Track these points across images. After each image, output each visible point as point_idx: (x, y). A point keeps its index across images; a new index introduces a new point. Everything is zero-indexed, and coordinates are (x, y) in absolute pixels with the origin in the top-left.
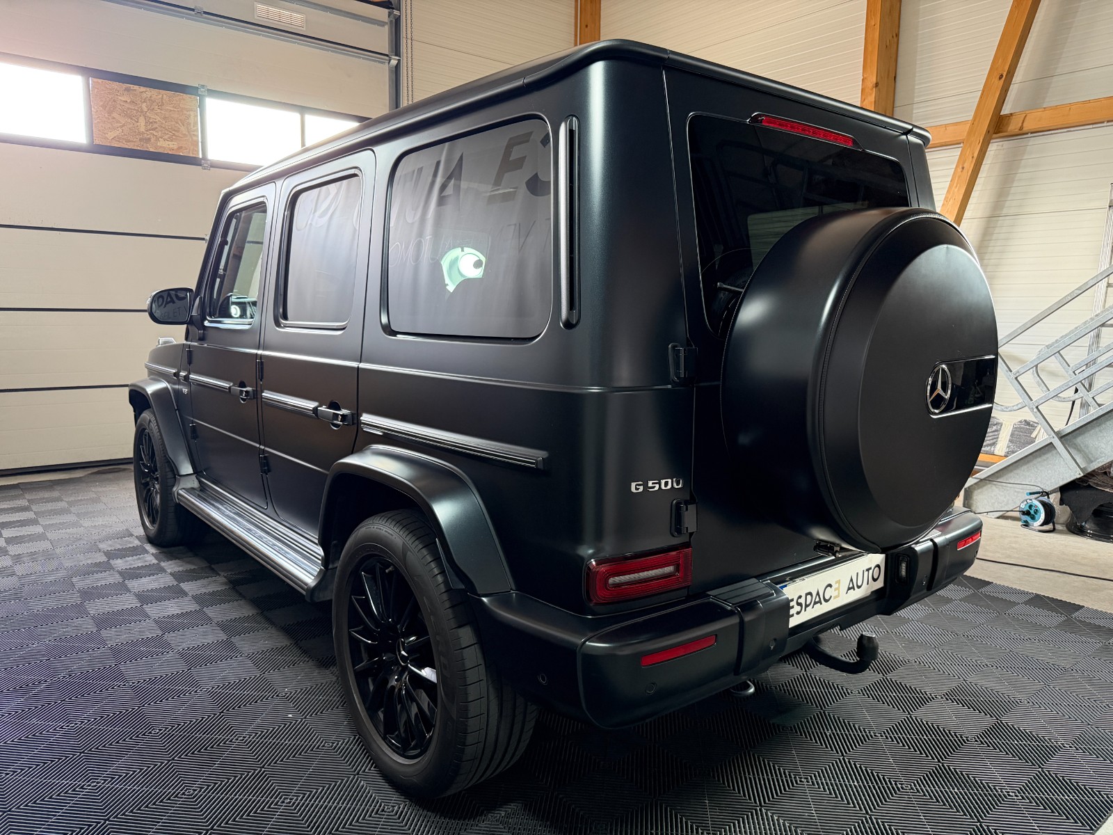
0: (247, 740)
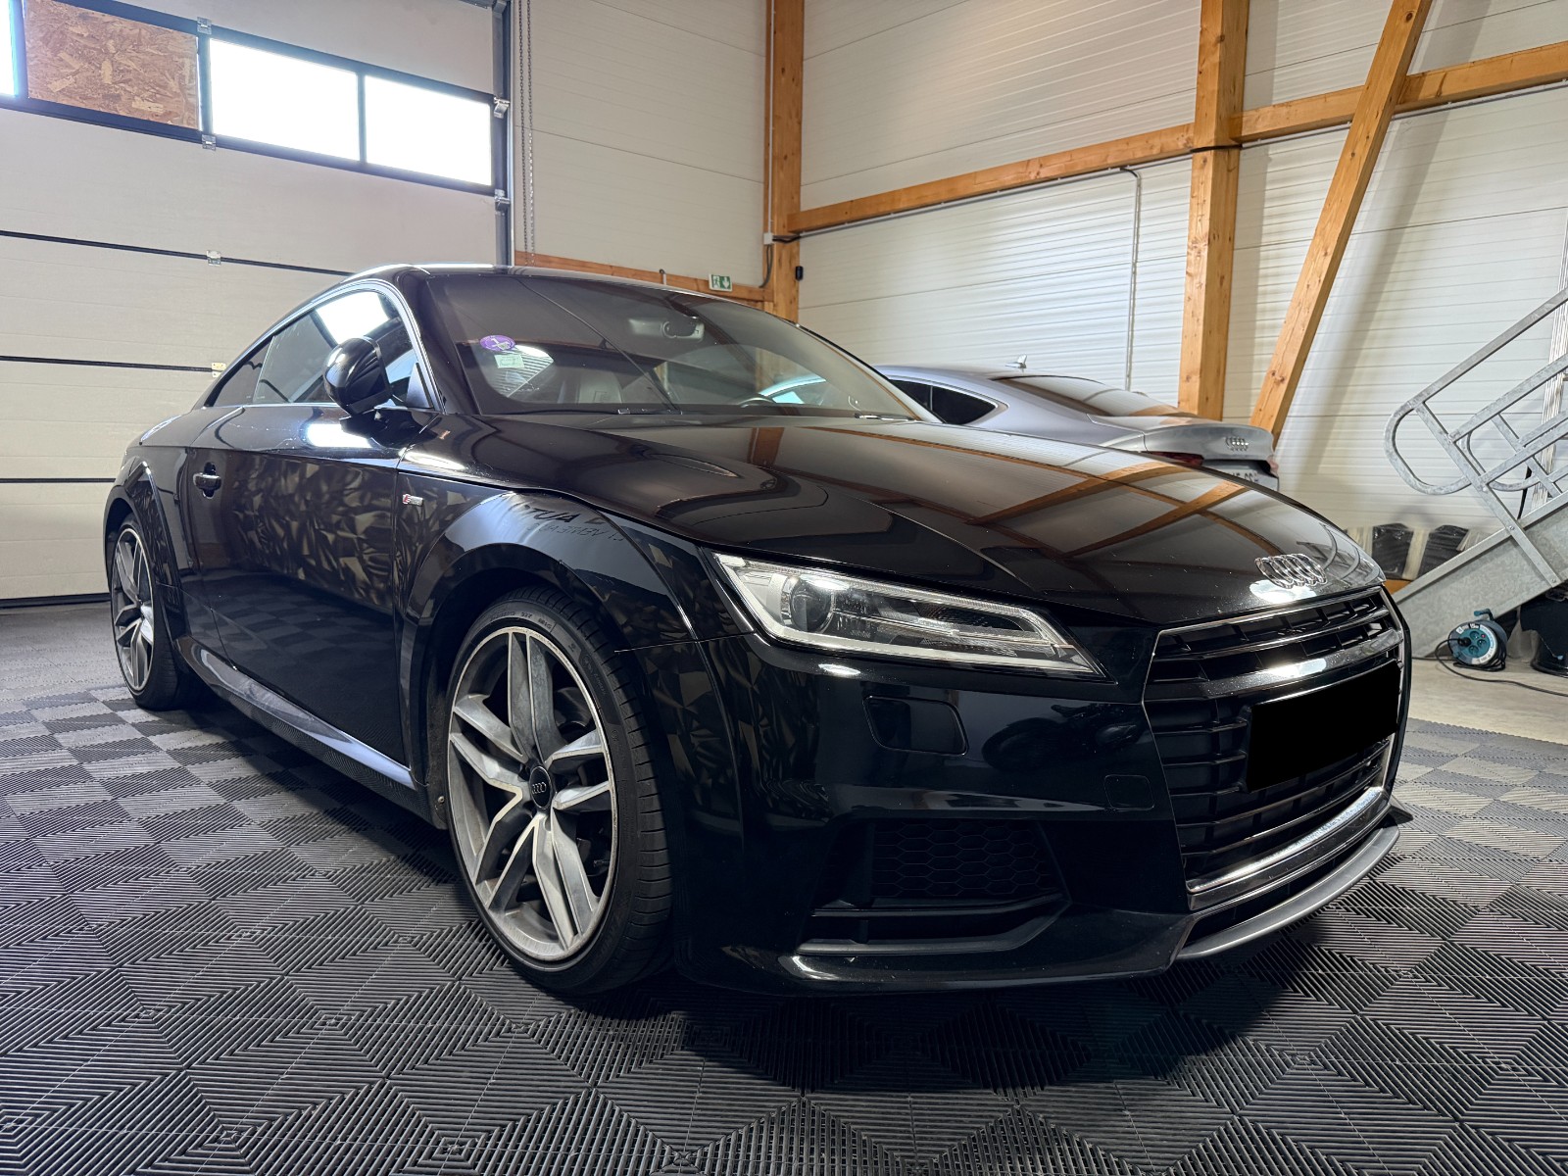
0: (256, 938)
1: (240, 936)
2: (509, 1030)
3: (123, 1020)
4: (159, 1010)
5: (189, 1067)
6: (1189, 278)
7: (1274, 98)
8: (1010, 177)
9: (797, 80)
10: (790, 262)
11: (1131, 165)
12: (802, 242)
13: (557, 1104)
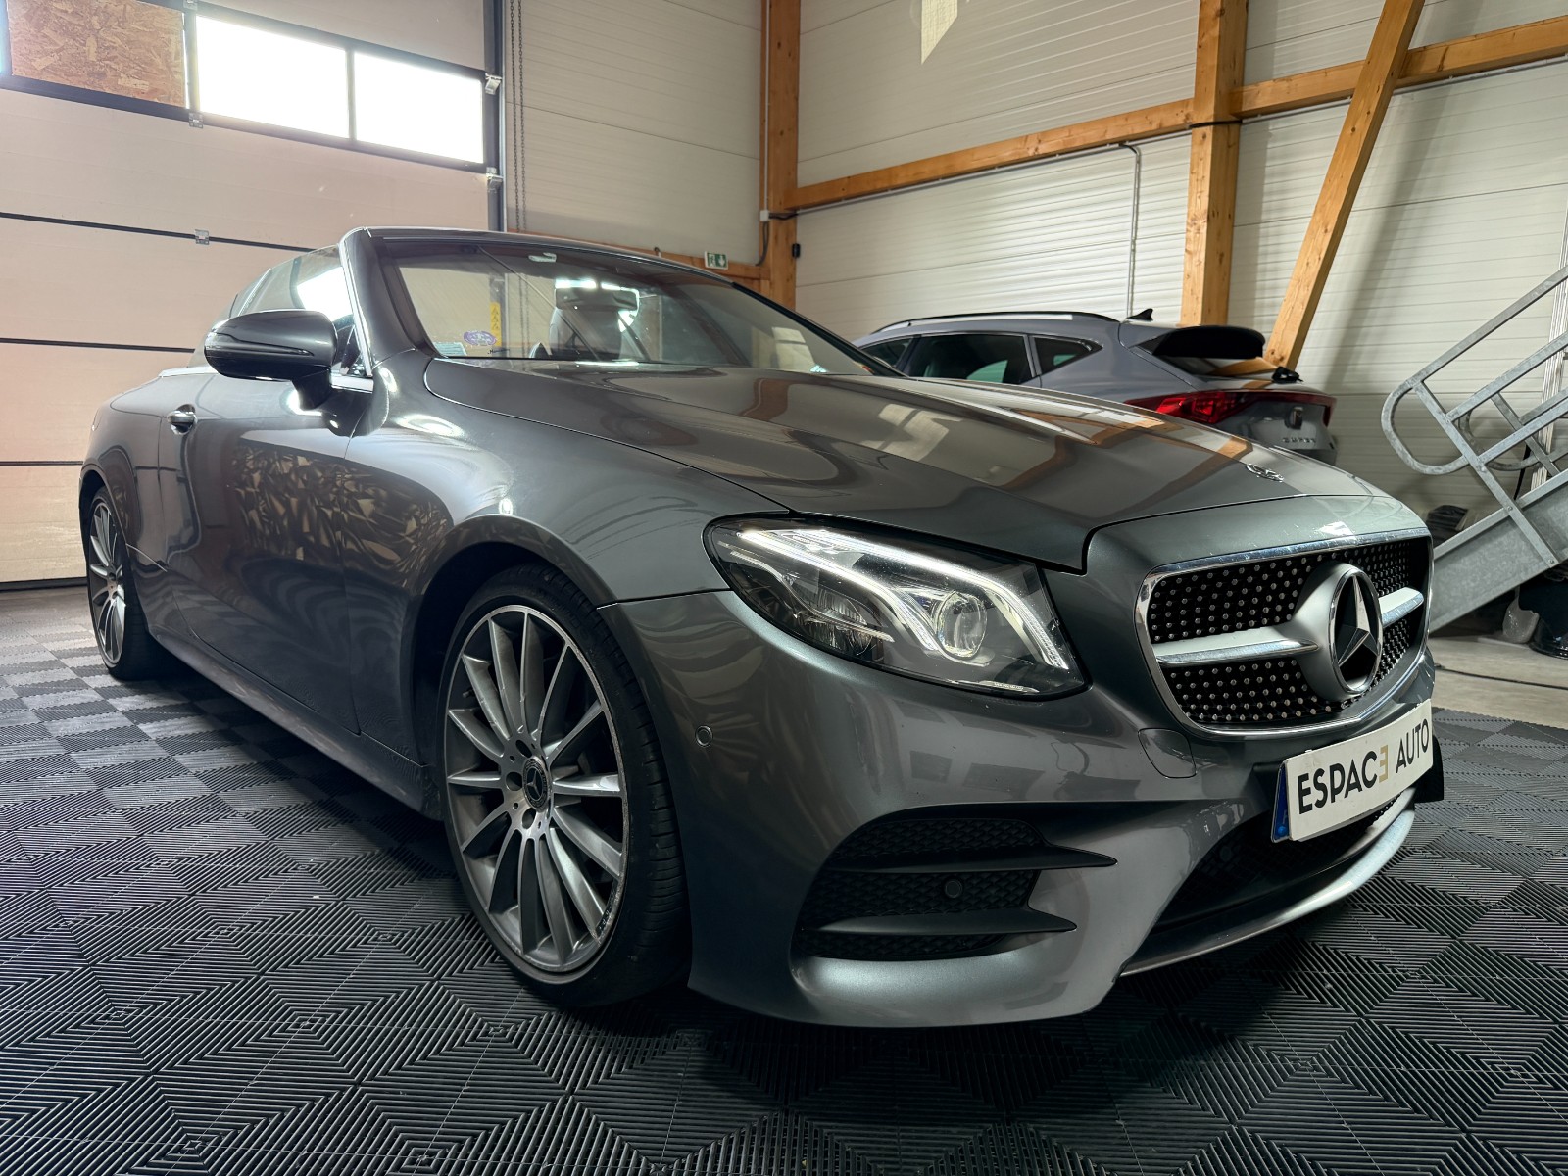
0: (235, 933)
1: (217, 933)
2: (486, 1033)
3: (92, 1022)
4: (130, 1012)
5: (156, 1071)
6: (1188, 256)
7: (1275, 73)
8: (1008, 154)
9: (794, 55)
10: (787, 239)
11: (1131, 141)
12: (800, 219)
13: (532, 1112)
